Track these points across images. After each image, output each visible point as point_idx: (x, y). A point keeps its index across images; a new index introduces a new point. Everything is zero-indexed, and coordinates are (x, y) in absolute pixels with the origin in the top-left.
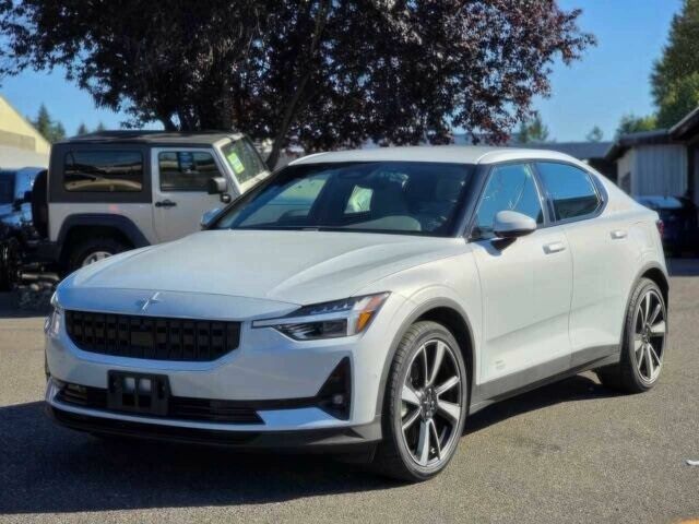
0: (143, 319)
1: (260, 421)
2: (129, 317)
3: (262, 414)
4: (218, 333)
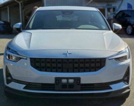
0: (68, 59)
1: (111, 88)
2: (62, 59)
3: (111, 86)
4: (98, 62)
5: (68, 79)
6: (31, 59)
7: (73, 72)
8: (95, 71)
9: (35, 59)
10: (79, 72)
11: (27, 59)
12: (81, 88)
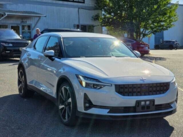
3: (172, 105)
4: (165, 86)
5: (145, 101)
6: (116, 85)
7: (149, 95)
8: (163, 93)
9: (119, 85)
10: (153, 94)
11: (111, 86)
12: (156, 108)
